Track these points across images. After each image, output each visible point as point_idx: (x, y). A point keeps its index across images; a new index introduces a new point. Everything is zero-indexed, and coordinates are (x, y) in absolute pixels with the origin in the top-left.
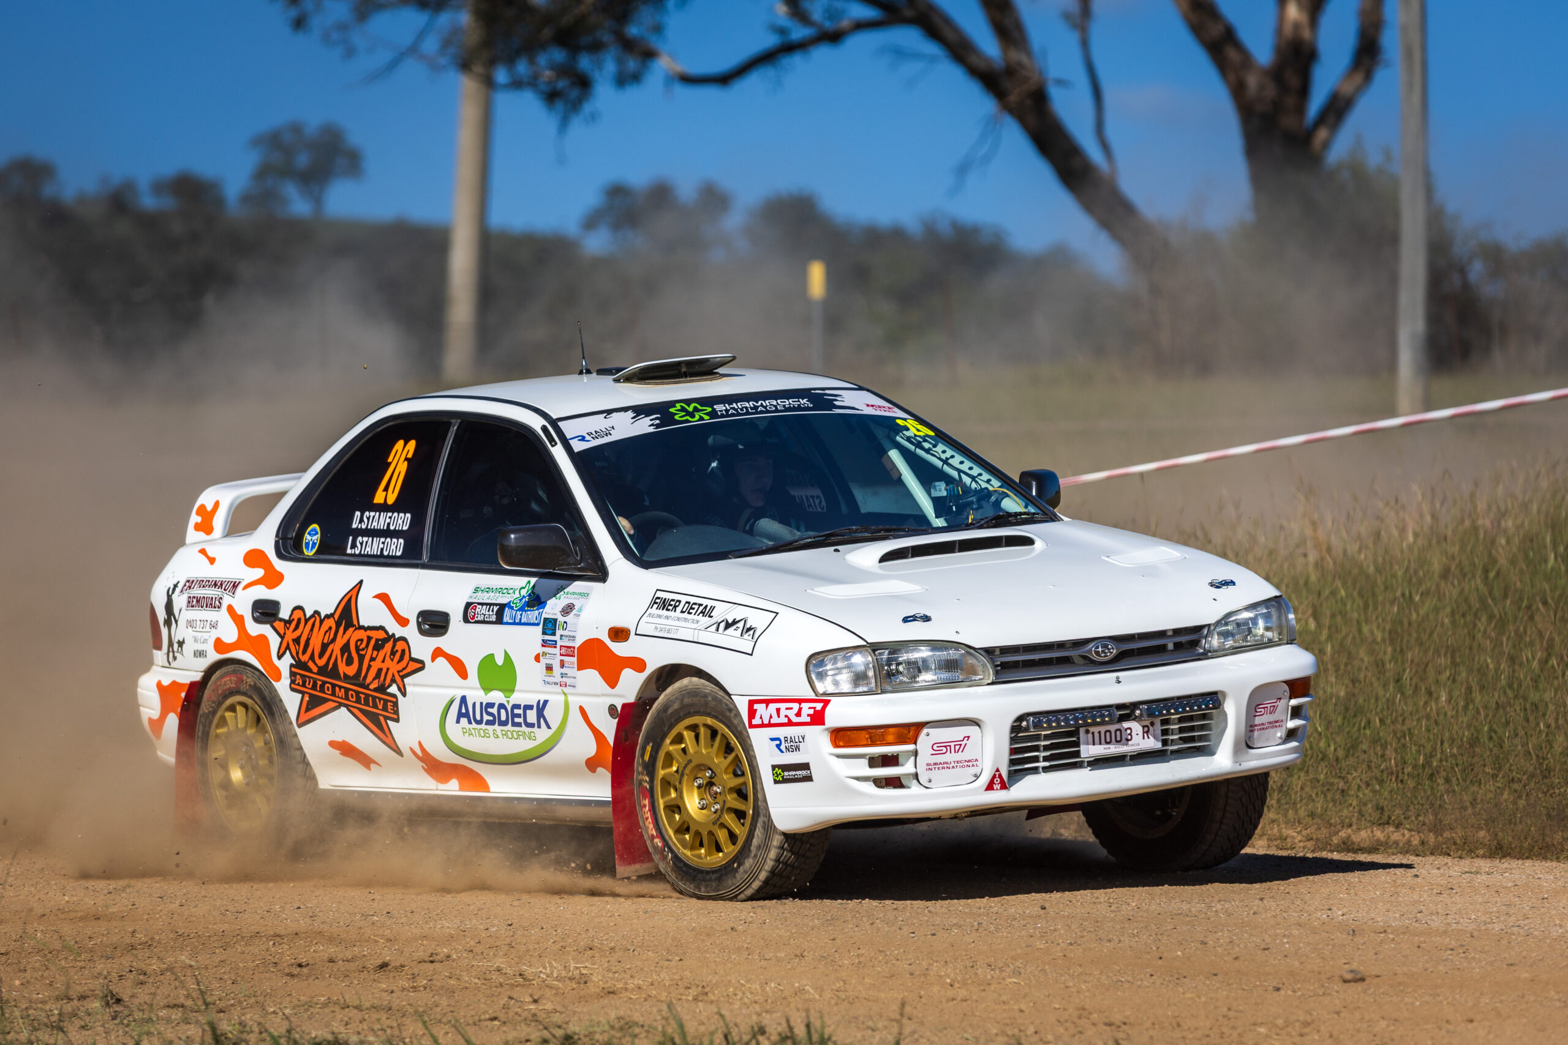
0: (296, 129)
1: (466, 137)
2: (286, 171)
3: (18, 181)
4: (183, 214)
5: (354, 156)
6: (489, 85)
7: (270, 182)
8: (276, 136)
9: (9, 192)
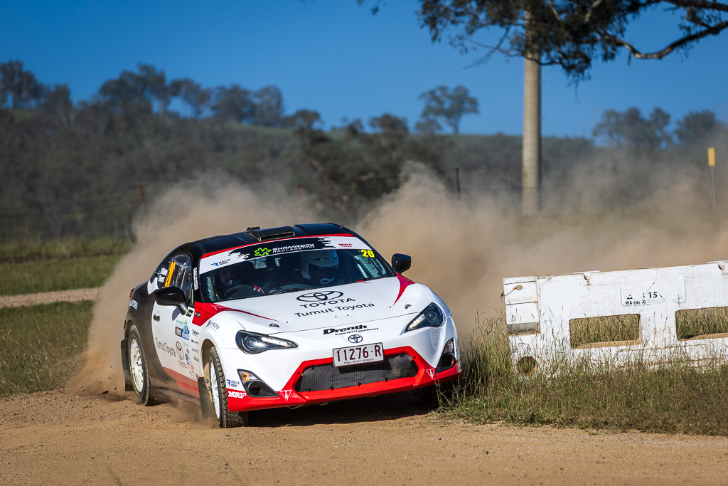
0: (443, 89)
2: (438, 112)
3: (301, 122)
4: (386, 135)
5: (474, 102)
6: (539, 63)
7: (431, 117)
8: (432, 93)
9: (297, 128)
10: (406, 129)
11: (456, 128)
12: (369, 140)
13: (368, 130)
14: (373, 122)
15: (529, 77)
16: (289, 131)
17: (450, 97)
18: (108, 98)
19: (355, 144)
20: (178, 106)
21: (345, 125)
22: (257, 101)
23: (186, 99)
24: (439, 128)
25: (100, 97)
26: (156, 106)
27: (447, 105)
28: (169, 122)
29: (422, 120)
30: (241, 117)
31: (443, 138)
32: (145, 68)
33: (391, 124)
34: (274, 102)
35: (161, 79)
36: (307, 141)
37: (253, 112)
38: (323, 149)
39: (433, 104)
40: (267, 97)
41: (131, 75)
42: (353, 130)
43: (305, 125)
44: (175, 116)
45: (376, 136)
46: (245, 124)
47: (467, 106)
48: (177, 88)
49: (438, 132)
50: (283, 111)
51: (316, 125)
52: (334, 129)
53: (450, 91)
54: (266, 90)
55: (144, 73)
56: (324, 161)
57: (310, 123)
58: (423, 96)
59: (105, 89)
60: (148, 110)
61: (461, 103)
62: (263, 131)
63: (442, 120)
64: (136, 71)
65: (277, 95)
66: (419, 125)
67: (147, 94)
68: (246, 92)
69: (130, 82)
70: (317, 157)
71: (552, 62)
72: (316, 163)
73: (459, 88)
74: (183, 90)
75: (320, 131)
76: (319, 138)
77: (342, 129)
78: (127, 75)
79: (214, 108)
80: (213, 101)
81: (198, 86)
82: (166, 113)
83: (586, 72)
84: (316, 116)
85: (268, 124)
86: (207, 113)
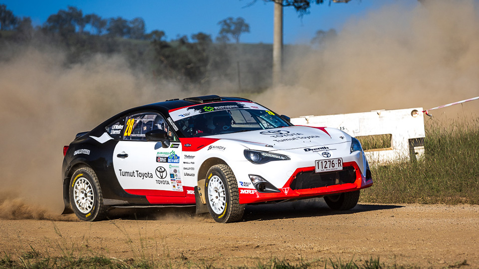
0: (231, 19)
1: (276, 19)
2: (228, 31)
3: (154, 36)
4: (200, 44)
5: (247, 26)
6: (282, 5)
7: (224, 34)
8: (225, 21)
9: (152, 40)
10: (211, 40)
11: (238, 39)
12: (191, 46)
13: (191, 41)
14: (194, 37)
15: (277, 13)
16: (148, 41)
17: (234, 23)
18: (52, 24)
19: (184, 49)
20: (89, 28)
21: (178, 38)
22: (131, 26)
23: (93, 24)
24: (228, 40)
25: (48, 24)
26: (77, 29)
27: (233, 28)
28: (84, 37)
29: (220, 36)
30: (122, 34)
31: (231, 45)
32: (71, 8)
33: (203, 38)
34: (140, 26)
35: (80, 14)
36: (158, 47)
37: (129, 31)
38: (167, 51)
39: (225, 27)
40: (137, 24)
41: (64, 12)
42: (183, 41)
43: (157, 38)
44: (87, 33)
45: (195, 44)
46: (125, 38)
47: (244, 28)
48: (89, 19)
49: (228, 42)
50: (145, 30)
51: (163, 39)
52: (172, 41)
53: (235, 20)
54: (136, 20)
55: (71, 11)
56: (167, 57)
57: (160, 37)
58: (220, 23)
59: (50, 19)
60: (73, 30)
61: (240, 26)
62: (134, 41)
63: (230, 36)
64: (67, 10)
65: (142, 23)
66: (218, 39)
67: (73, 22)
68: (125, 21)
69: (64, 16)
70: (164, 55)
71: (289, 5)
72: (163, 59)
73: (239, 19)
74: (92, 20)
75: (165, 42)
76: (165, 46)
77: (177, 41)
78: (61, 12)
79: (108, 30)
80: (108, 25)
81: (100, 18)
82: (82, 32)
83: (307, 10)
84: (162, 33)
85: (137, 38)
86: (104, 32)
